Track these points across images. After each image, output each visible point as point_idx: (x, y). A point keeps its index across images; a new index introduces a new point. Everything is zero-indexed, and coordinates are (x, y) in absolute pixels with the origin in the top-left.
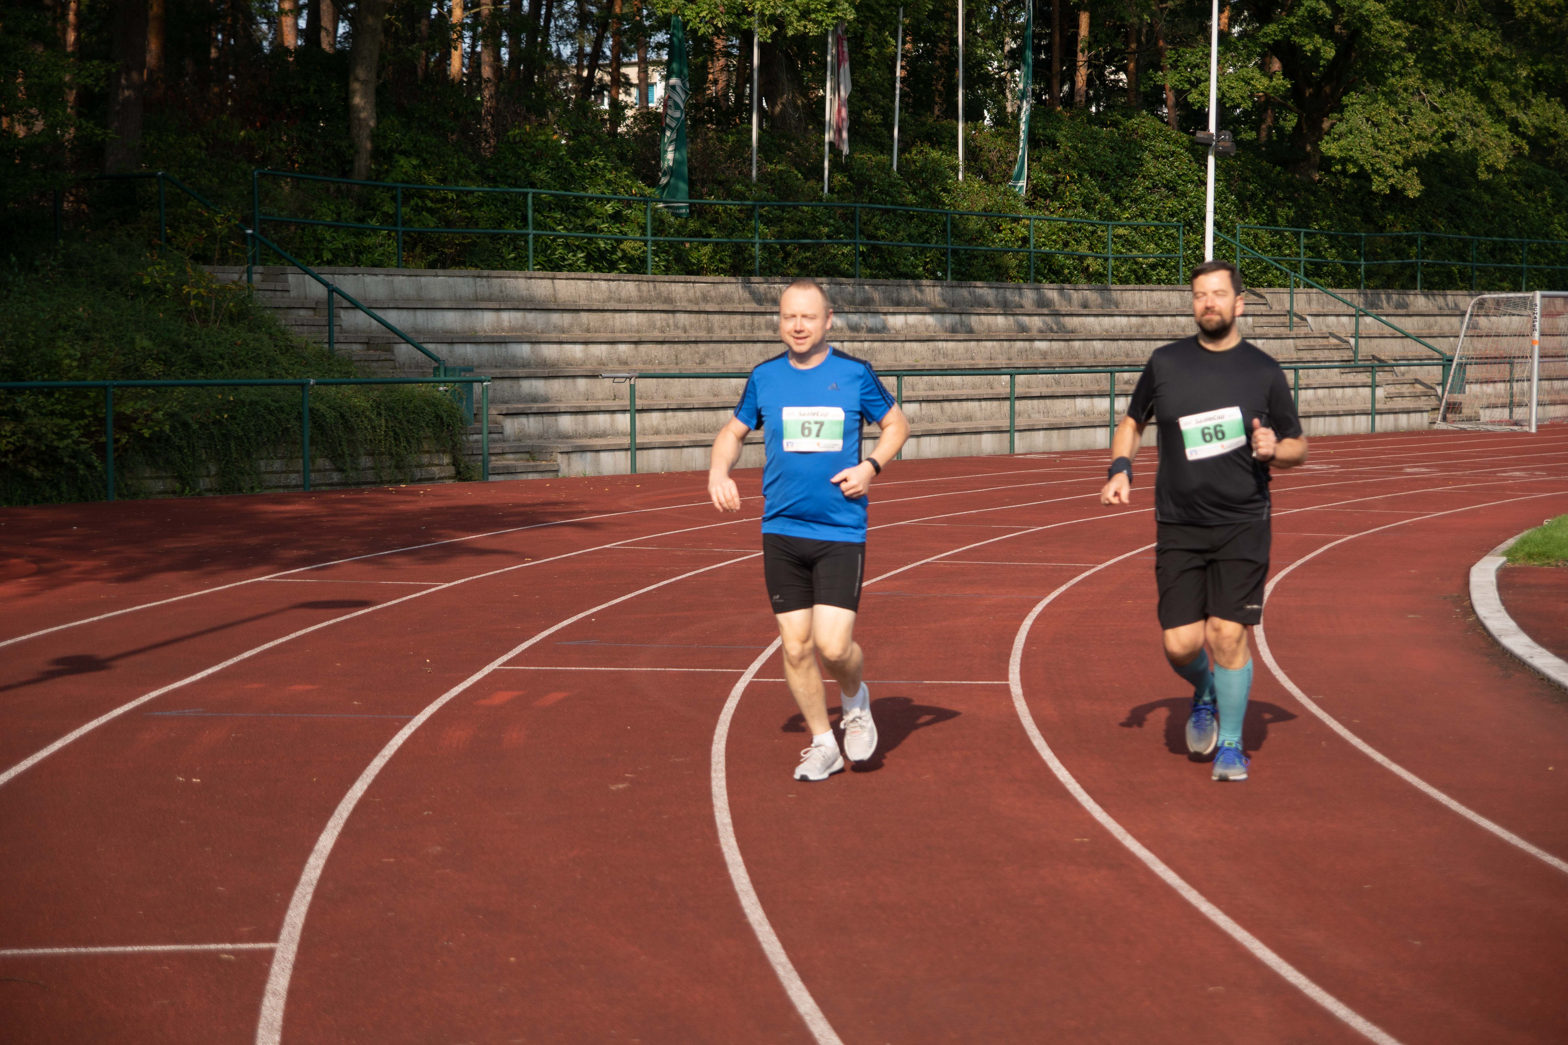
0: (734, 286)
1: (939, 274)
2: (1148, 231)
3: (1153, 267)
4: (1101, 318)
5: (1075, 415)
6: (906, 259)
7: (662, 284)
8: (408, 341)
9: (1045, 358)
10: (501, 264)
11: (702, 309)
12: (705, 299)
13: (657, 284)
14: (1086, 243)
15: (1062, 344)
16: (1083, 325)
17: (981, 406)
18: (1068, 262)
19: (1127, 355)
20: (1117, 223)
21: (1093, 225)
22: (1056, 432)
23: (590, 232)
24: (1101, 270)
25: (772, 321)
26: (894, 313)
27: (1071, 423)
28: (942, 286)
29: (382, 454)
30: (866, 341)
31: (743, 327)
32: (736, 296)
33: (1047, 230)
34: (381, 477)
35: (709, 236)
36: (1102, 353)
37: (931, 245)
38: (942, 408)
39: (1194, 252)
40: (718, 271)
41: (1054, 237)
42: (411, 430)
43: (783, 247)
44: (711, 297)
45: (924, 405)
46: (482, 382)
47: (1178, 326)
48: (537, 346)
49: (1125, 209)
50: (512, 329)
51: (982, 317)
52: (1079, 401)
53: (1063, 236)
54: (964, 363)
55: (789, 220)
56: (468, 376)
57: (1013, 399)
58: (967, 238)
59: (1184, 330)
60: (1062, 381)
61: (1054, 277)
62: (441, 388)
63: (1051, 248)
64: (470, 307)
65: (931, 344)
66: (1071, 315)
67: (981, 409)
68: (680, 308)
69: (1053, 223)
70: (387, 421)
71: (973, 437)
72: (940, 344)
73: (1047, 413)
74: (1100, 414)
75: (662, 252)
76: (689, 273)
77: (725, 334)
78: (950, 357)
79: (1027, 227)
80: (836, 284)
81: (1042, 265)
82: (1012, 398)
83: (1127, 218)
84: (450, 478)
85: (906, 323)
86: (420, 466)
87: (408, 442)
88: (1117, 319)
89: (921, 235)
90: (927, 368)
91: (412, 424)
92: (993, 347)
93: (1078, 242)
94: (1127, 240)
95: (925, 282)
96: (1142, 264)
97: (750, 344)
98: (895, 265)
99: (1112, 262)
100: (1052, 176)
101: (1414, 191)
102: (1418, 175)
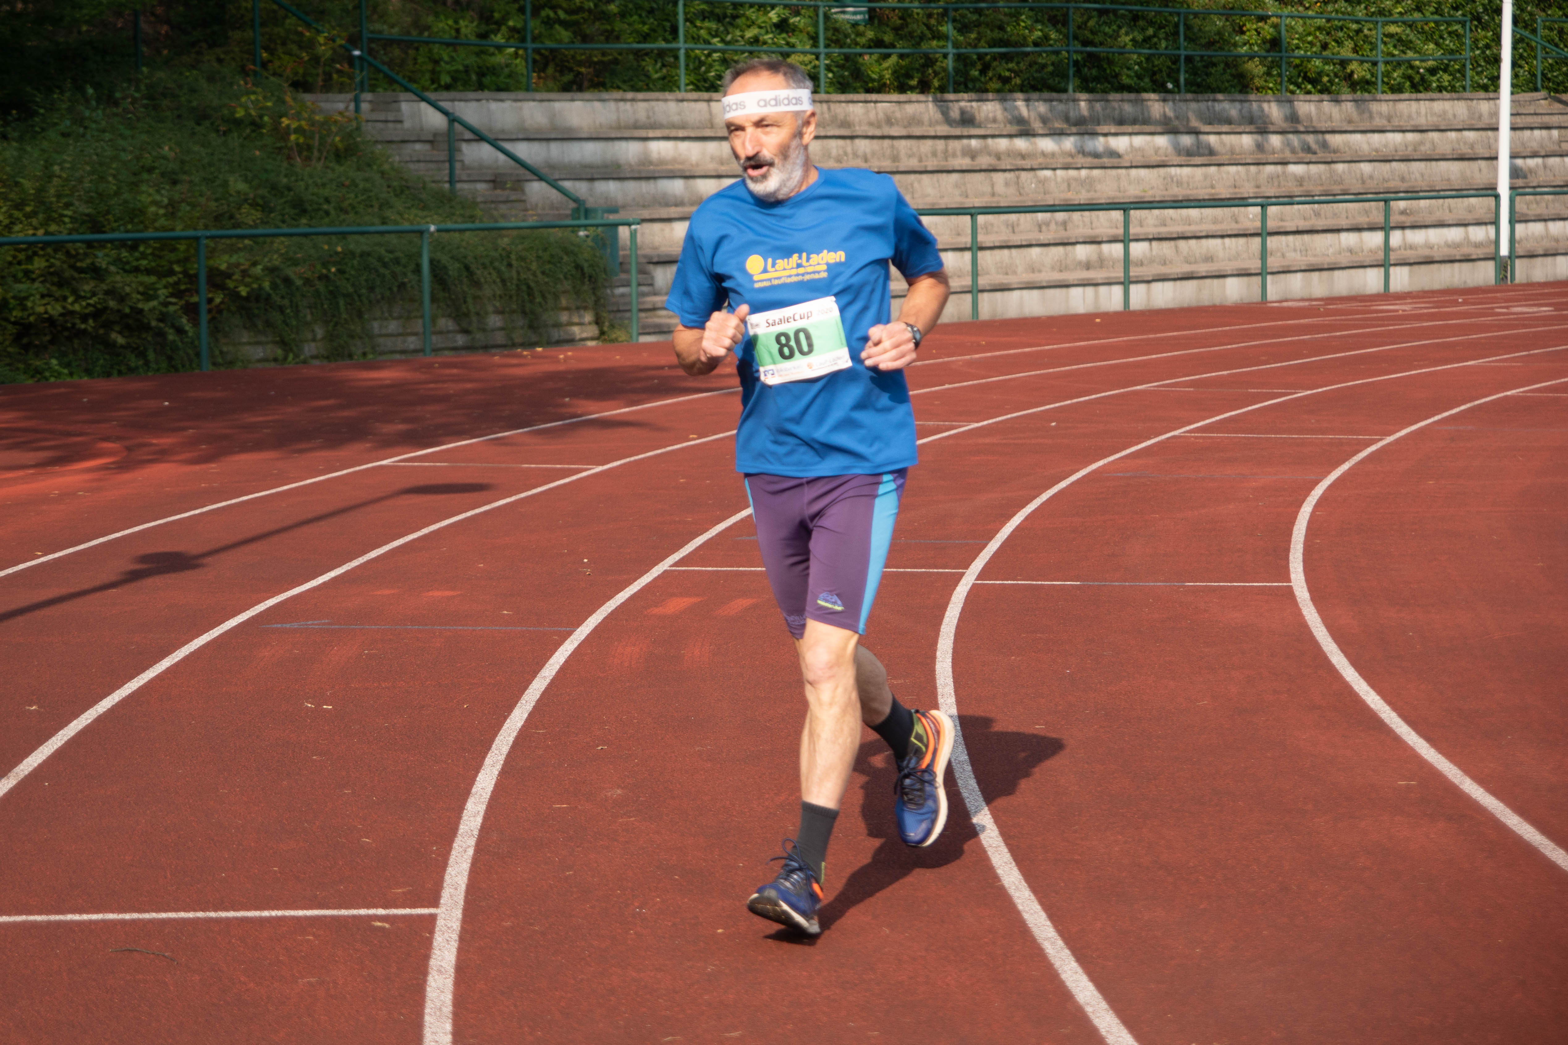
0: (923, 105)
1: (1170, 86)
2: (1426, 28)
3: (1432, 71)
4: (1369, 135)
5: (1340, 253)
6: (1129, 69)
7: (838, 104)
8: (541, 179)
9: (1301, 185)
10: (647, 85)
11: (886, 133)
12: (889, 121)
13: (832, 105)
14: (1349, 44)
15: (1322, 167)
16: (1347, 144)
17: (1224, 244)
18: (1327, 67)
19: (1403, 179)
20: (1387, 19)
21: (1357, 22)
22: (1317, 274)
23: (751, 44)
24: (1368, 76)
25: (969, 146)
26: (1116, 134)
27: (1335, 263)
28: (1174, 101)
29: (513, 312)
30: (1082, 168)
31: (934, 154)
32: (926, 118)
33: (1301, 29)
34: (512, 339)
35: (893, 46)
36: (1371, 177)
37: (1161, 51)
38: (1176, 247)
39: (1483, 52)
40: (902, 88)
41: (1310, 38)
42: (547, 283)
43: (980, 57)
44: (896, 119)
45: (1154, 243)
46: (629, 225)
47: (1465, 143)
48: (692, 182)
49: (1398, 2)
50: (662, 162)
51: (1224, 137)
52: (1344, 236)
53: (1321, 37)
54: (1203, 193)
55: (987, 25)
56: (612, 218)
57: (1264, 235)
58: (1203, 41)
59: (1472, 147)
60: (1322, 213)
61: (1309, 87)
62: (582, 233)
63: (1306, 51)
64: (613, 135)
65: (1162, 171)
66: (1333, 132)
67: (1224, 248)
68: (859, 133)
69: (1308, 22)
70: (518, 273)
71: (1216, 281)
72: (1173, 171)
73: (1305, 251)
74: (1371, 251)
75: (837, 66)
76: (869, 91)
77: (913, 163)
78: (1185, 185)
79: (1275, 26)
80: (1045, 100)
81: (1295, 72)
82: (1263, 233)
83: (1400, 13)
84: (592, 339)
85: (1131, 146)
86: (558, 325)
87: (544, 297)
88: (1390, 136)
89: (1146, 40)
90: (1157, 199)
91: (548, 276)
92: (1238, 172)
93: (1339, 43)
94: (1400, 40)
95: (1153, 96)
96: (1419, 68)
97: (944, 175)
98: (1116, 76)
99: (1381, 67)
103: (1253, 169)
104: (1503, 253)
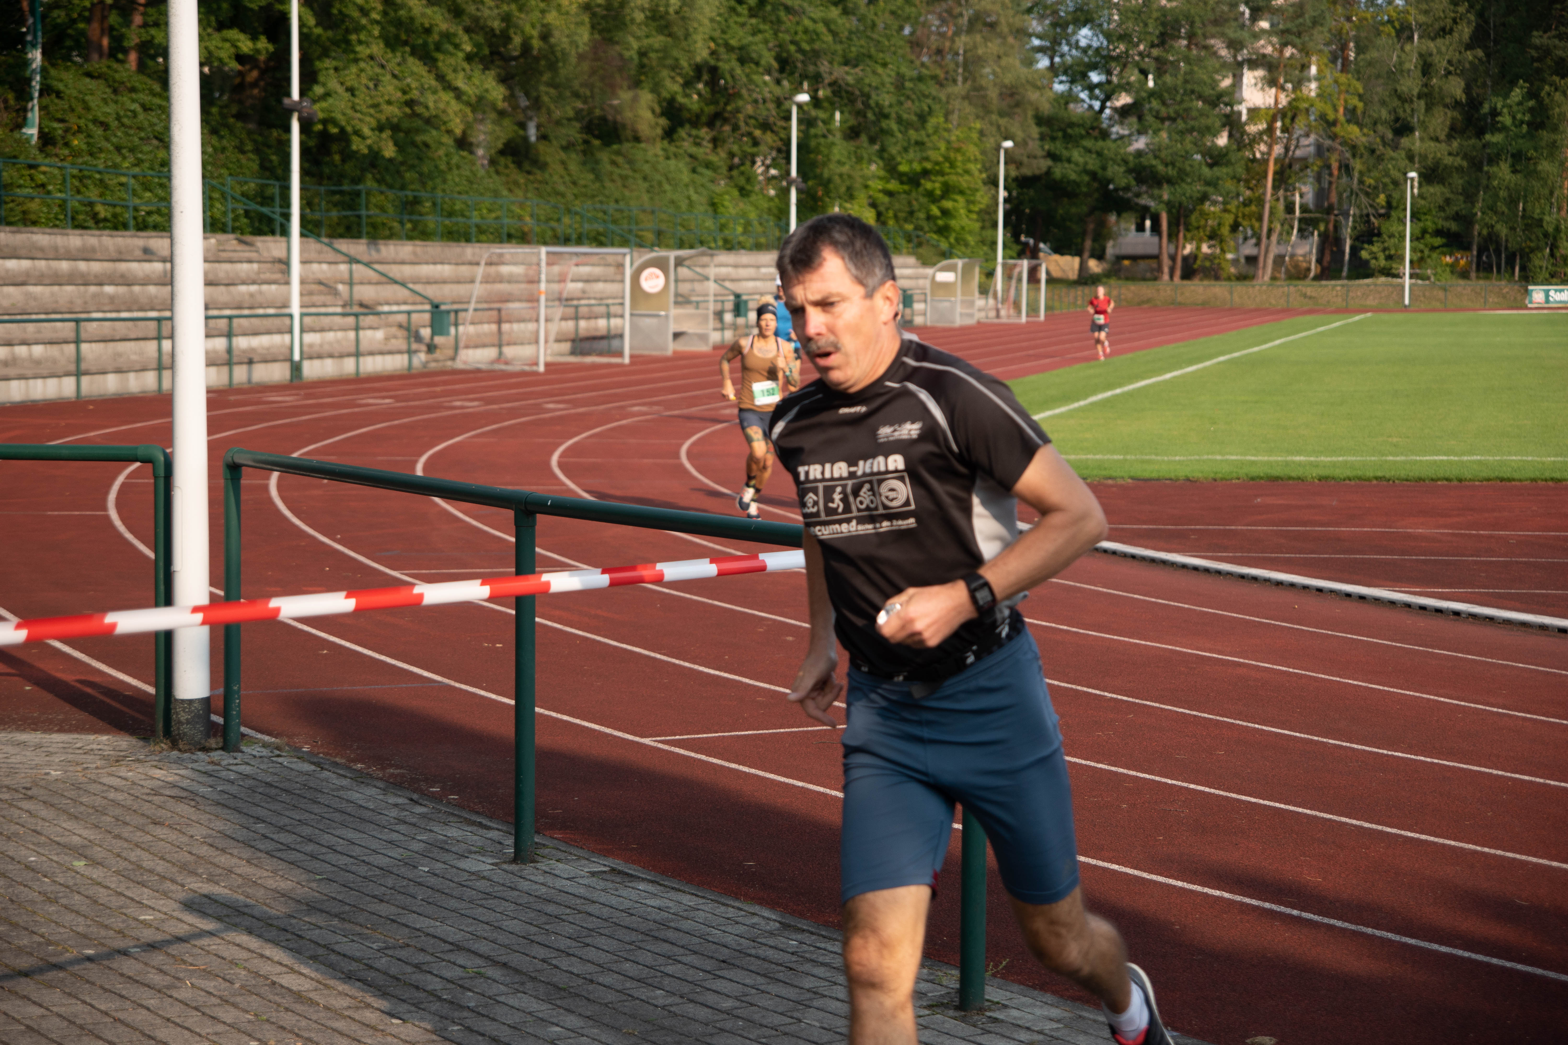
14: (95, 190)
18: (80, 208)
20: (119, 171)
21: (99, 172)
49: (124, 158)
53: (76, 184)
69: (65, 171)
83: (127, 167)
93: (88, 189)
94: (129, 189)
96: (141, 211)
100: (61, 125)
101: (389, 151)
102: (392, 137)
104: (297, 357)
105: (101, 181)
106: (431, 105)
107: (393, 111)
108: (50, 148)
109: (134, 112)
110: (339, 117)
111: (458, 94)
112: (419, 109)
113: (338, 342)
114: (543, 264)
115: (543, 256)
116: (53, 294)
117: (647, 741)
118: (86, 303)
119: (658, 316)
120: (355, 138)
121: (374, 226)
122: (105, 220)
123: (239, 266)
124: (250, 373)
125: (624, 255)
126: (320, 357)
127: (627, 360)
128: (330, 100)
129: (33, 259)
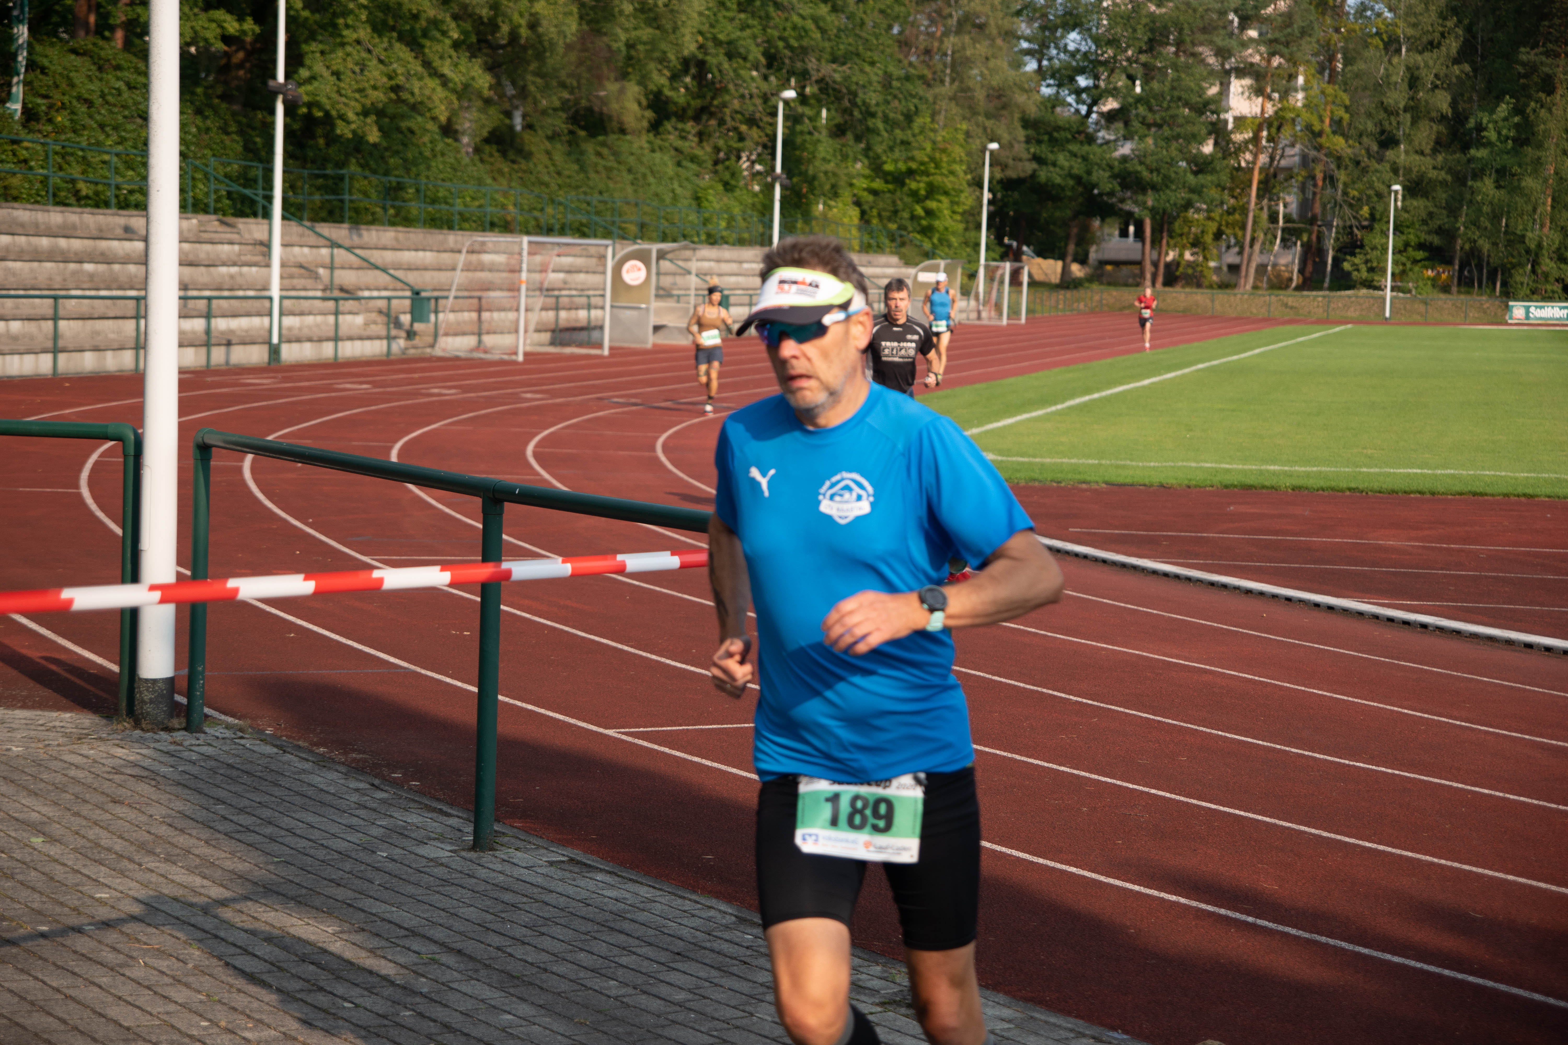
14: (78, 167)
18: (62, 185)
20: (102, 149)
53: (58, 160)
69: (48, 147)
83: (110, 145)
93: (71, 166)
94: (111, 167)
100: (44, 101)
101: (374, 136)
102: (377, 122)
103: (61, 265)
104: (275, 340)
105: (84, 158)
106: (416, 91)
107: (379, 97)
108: (33, 125)
109: (118, 90)
110: (324, 100)
111: (445, 81)
112: (405, 95)
113: (318, 326)
114: (525, 253)
115: (525, 246)
116: (32, 270)
117: (611, 732)
118: (65, 280)
119: (640, 308)
120: (339, 123)
121: (357, 211)
122: (87, 197)
123: (220, 247)
124: (228, 354)
125: (607, 246)
126: (298, 340)
127: (606, 352)
128: (316, 84)
129: (13, 234)
